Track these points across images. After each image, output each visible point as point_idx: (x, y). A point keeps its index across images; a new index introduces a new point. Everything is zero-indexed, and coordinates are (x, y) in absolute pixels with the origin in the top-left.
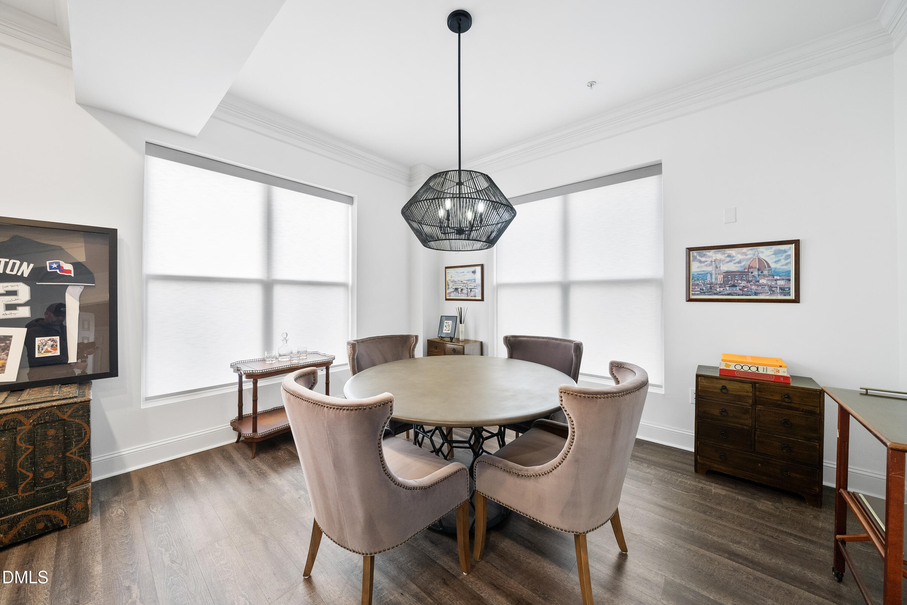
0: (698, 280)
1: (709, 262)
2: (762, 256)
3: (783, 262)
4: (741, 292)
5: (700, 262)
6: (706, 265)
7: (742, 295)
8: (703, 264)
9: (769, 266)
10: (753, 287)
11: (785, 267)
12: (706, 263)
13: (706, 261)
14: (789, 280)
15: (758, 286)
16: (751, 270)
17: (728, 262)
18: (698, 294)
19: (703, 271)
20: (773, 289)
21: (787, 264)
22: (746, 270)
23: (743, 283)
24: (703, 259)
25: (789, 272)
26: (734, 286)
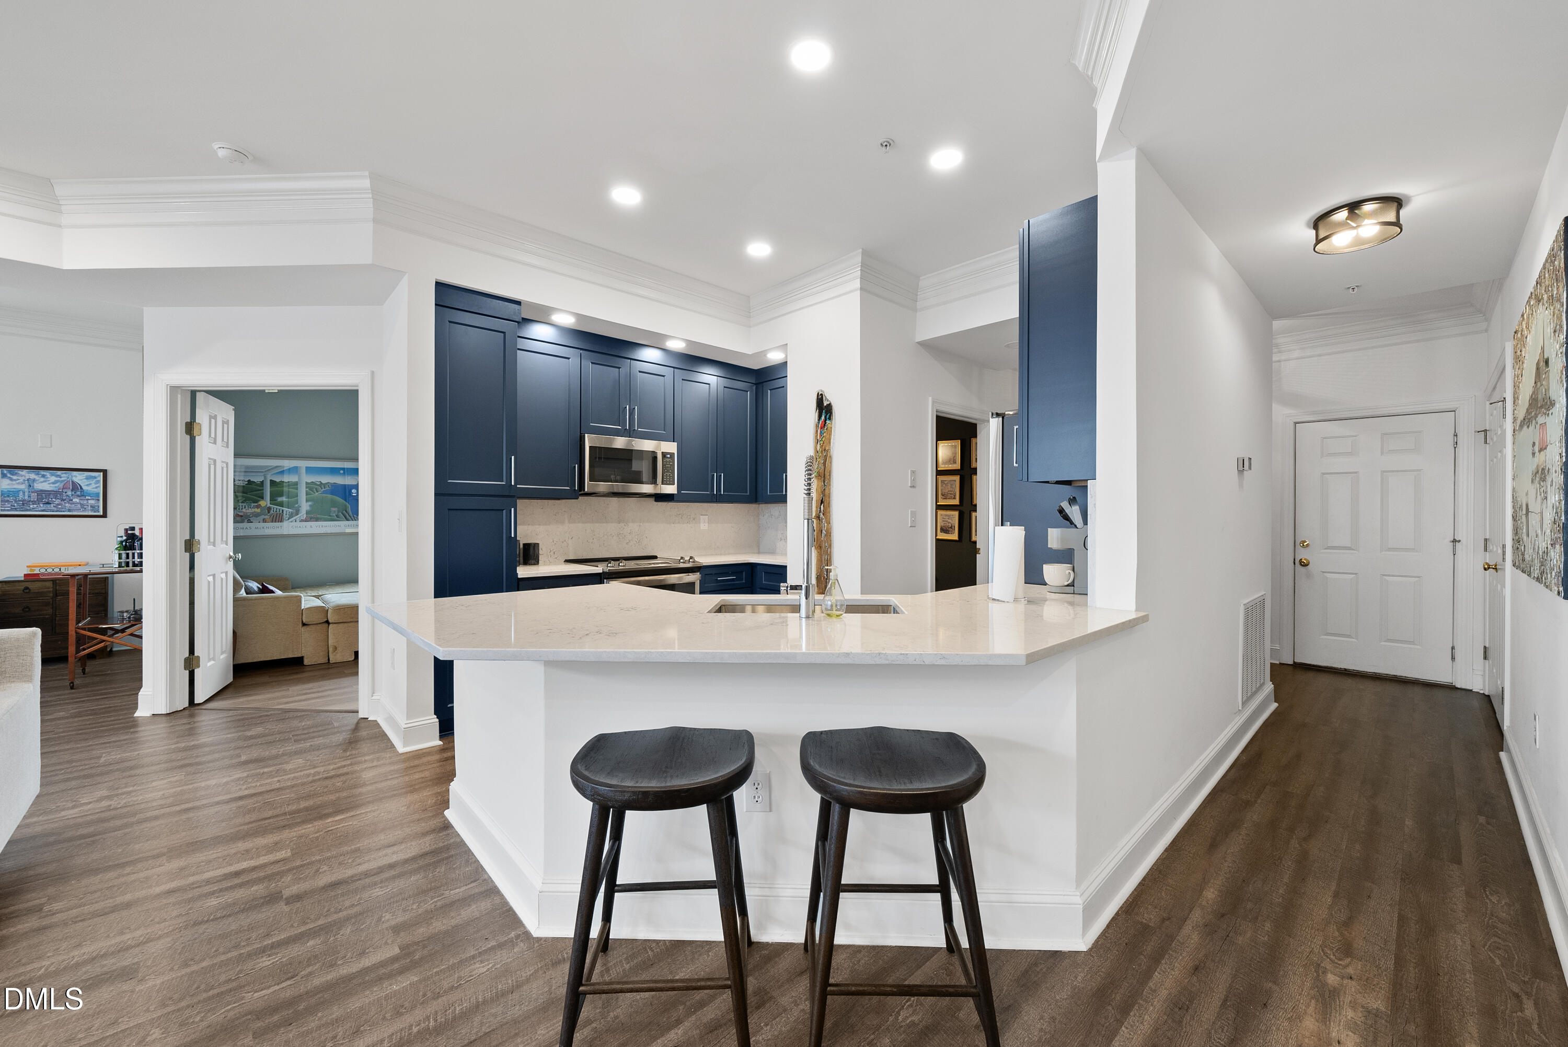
0: (8, 496)
1: (21, 481)
2: (75, 480)
3: (94, 486)
4: (55, 509)
5: (11, 479)
6: (18, 483)
7: (57, 511)
8: (14, 482)
9: (81, 488)
10: (67, 505)
11: (95, 490)
12: (17, 482)
13: (18, 479)
14: (99, 500)
15: (71, 504)
16: (65, 491)
17: (42, 482)
18: (8, 510)
19: (14, 488)
20: (85, 507)
21: (96, 488)
22: (61, 490)
23: (57, 501)
24: (15, 477)
25: (98, 494)
26: (48, 503)
